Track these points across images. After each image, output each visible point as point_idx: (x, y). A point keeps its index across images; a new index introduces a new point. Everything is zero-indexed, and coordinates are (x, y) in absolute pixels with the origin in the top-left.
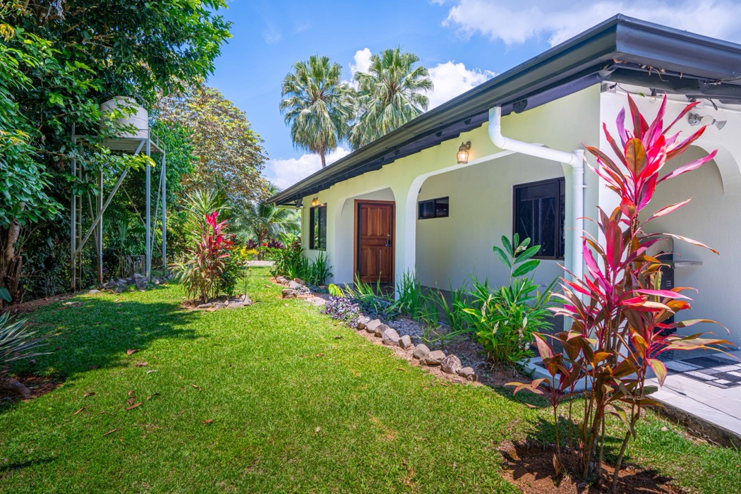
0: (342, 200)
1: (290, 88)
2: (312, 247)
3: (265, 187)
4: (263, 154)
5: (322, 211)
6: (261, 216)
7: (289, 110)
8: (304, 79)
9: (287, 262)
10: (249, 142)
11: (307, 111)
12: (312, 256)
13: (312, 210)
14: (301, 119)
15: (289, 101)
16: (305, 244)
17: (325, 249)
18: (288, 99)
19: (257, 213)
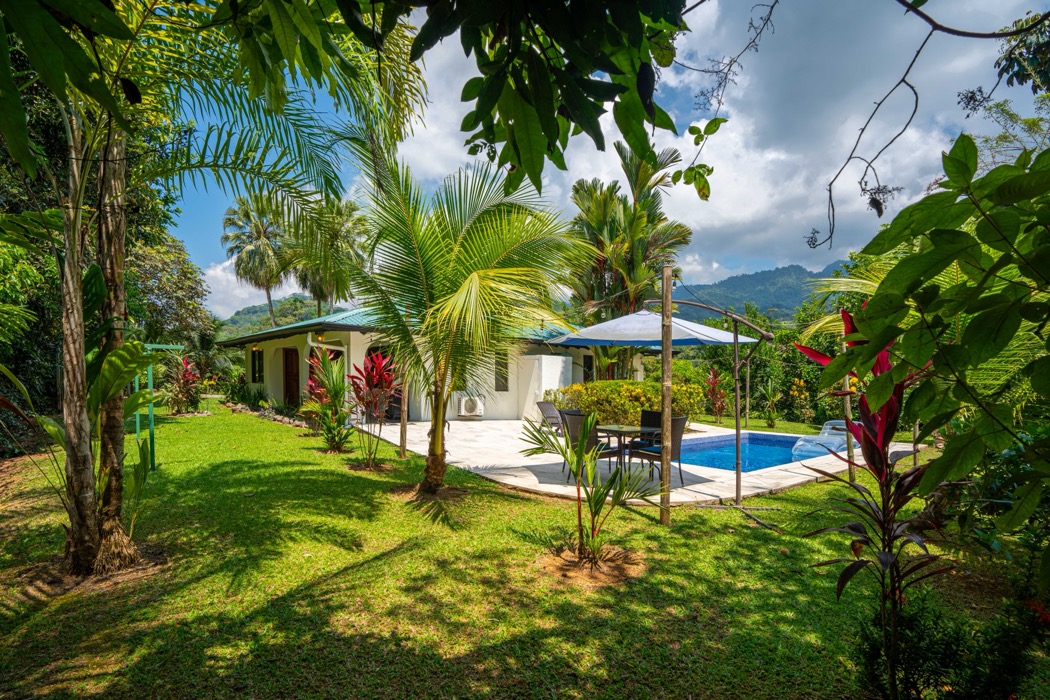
0: (274, 349)
1: (230, 222)
2: (254, 381)
3: (208, 318)
4: (205, 287)
5: (261, 354)
6: (203, 348)
7: (230, 244)
8: (247, 215)
9: (233, 393)
10: (189, 275)
11: (250, 247)
12: (254, 388)
13: (253, 352)
14: (244, 255)
15: (231, 235)
16: (249, 379)
17: (263, 382)
18: (231, 232)
19: (198, 344)
